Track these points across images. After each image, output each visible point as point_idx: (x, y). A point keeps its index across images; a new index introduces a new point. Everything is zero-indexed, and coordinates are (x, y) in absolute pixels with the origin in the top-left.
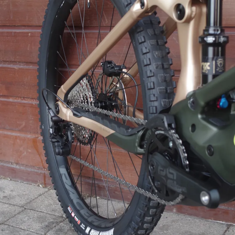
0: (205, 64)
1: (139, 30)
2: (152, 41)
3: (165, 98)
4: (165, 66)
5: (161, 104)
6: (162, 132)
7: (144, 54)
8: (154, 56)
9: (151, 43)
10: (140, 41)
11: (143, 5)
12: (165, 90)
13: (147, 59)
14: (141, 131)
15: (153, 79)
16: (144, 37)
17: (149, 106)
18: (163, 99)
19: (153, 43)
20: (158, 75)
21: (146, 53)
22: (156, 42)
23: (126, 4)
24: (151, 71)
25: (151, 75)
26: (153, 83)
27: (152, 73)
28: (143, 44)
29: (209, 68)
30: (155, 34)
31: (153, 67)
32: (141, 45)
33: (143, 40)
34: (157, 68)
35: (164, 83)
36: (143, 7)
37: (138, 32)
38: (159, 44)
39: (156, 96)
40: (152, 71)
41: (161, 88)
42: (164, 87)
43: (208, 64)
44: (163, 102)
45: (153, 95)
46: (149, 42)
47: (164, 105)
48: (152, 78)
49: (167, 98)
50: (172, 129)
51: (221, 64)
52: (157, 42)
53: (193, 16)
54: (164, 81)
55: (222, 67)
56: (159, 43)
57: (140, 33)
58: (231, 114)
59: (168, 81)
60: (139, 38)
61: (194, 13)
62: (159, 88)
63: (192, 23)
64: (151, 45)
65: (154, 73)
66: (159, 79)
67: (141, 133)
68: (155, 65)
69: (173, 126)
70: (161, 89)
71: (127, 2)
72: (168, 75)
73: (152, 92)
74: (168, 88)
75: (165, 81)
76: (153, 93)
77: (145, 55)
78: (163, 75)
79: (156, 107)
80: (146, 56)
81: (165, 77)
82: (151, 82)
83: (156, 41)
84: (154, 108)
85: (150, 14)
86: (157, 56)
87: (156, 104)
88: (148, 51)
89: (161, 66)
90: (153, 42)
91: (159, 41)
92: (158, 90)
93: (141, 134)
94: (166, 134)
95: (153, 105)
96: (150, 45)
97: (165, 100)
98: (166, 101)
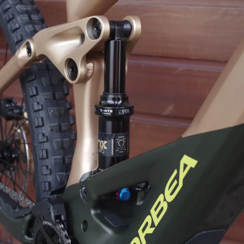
0: (102, 141)
1: (30, 79)
2: (46, 94)
3: (62, 171)
4: (64, 128)
5: (56, 179)
6: (50, 224)
7: (35, 111)
8: (48, 114)
9: (45, 96)
10: (31, 94)
11: (29, 51)
12: (61, 161)
13: (39, 119)
14: (29, 215)
15: (47, 146)
16: (36, 88)
17: (40, 180)
18: (59, 172)
19: (48, 97)
20: (53, 140)
21: (38, 110)
22: (52, 96)
23: (16, 40)
24: (43, 135)
25: (43, 141)
26: (47, 151)
27: (44, 138)
28: (34, 97)
29: (106, 148)
30: (52, 84)
31: (46, 130)
32: (32, 99)
33: (35, 93)
34: (52, 130)
35: (61, 151)
36: (30, 54)
37: (29, 82)
38: (56, 98)
39: (50, 168)
40: (45, 135)
41: (56, 157)
42: (61, 157)
43: (105, 142)
44: (59, 177)
45: (45, 167)
46: (42, 94)
47: (60, 180)
48: (45, 144)
49: (64, 171)
50: (61, 222)
51: (121, 143)
52: (54, 95)
53: (89, 74)
54: (61, 148)
55: (123, 147)
56: (57, 96)
57: (31, 83)
58: (137, 205)
59: (66, 148)
60: (29, 89)
61: (91, 72)
62: (54, 157)
63: (89, 84)
64: (46, 99)
65: (47, 137)
66: (55, 146)
67: (28, 217)
68: (50, 126)
69: (63, 218)
70: (56, 159)
71: (18, 38)
72: (68, 139)
73: (45, 162)
74: (67, 157)
75: (63, 148)
76: (47, 164)
77: (37, 113)
78: (59, 140)
79: (49, 183)
80: (39, 114)
81: (62, 143)
82: (44, 149)
83: (51, 93)
84: (47, 184)
85: (41, 62)
86: (52, 114)
87: (50, 178)
88: (40, 108)
89: (58, 128)
90: (49, 94)
91: (56, 93)
92: (52, 161)
93: (29, 219)
94: (53, 227)
95: (45, 180)
96: (44, 100)
97: (62, 173)
98: (63, 175)
